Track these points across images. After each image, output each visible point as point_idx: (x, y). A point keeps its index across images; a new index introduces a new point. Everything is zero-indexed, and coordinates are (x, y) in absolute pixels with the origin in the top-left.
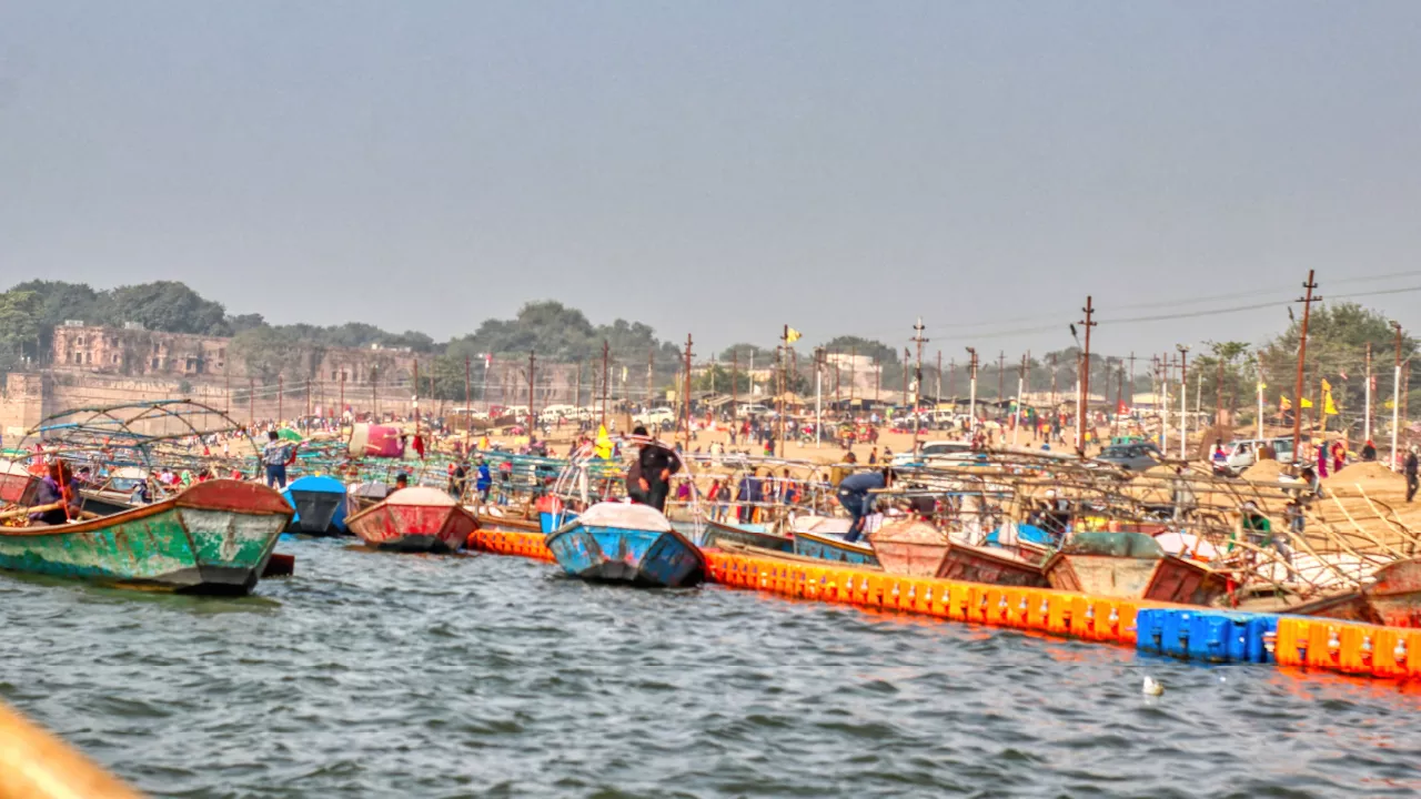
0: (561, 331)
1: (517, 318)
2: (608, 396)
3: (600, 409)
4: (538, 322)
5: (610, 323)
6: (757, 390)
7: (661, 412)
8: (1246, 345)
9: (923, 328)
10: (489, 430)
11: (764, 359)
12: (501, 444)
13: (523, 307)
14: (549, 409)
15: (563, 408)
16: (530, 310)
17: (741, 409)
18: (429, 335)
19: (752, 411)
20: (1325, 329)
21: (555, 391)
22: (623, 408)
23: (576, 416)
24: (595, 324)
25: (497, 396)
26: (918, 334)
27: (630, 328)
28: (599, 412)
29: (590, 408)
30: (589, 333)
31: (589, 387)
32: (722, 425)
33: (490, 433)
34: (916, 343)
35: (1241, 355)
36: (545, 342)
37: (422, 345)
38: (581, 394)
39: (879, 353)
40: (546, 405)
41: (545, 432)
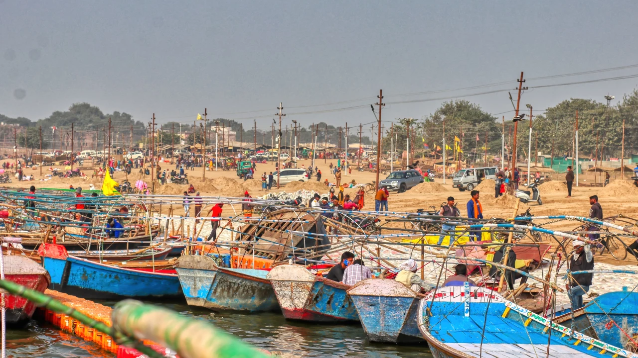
0: (89, 116)
1: (69, 111)
2: (111, 146)
3: (108, 152)
4: (79, 112)
5: (112, 113)
6: (183, 143)
7: (137, 153)
8: (416, 120)
9: (282, 108)
10: (53, 163)
11: (185, 128)
12: (58, 170)
13: (72, 106)
14: (83, 152)
15: (89, 151)
16: (75, 107)
17: (175, 152)
18: (29, 119)
19: (180, 152)
20: (452, 113)
21: (87, 143)
22: (118, 151)
23: (95, 155)
24: (105, 114)
25: (59, 146)
26: (280, 112)
27: (121, 115)
28: (107, 153)
29: (103, 152)
30: (102, 117)
31: (102, 142)
32: (167, 160)
33: (54, 164)
34: (278, 117)
35: (414, 125)
36: (82, 121)
37: (25, 123)
38: (98, 145)
39: (235, 125)
40: (82, 150)
41: (80, 163)
